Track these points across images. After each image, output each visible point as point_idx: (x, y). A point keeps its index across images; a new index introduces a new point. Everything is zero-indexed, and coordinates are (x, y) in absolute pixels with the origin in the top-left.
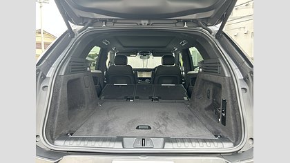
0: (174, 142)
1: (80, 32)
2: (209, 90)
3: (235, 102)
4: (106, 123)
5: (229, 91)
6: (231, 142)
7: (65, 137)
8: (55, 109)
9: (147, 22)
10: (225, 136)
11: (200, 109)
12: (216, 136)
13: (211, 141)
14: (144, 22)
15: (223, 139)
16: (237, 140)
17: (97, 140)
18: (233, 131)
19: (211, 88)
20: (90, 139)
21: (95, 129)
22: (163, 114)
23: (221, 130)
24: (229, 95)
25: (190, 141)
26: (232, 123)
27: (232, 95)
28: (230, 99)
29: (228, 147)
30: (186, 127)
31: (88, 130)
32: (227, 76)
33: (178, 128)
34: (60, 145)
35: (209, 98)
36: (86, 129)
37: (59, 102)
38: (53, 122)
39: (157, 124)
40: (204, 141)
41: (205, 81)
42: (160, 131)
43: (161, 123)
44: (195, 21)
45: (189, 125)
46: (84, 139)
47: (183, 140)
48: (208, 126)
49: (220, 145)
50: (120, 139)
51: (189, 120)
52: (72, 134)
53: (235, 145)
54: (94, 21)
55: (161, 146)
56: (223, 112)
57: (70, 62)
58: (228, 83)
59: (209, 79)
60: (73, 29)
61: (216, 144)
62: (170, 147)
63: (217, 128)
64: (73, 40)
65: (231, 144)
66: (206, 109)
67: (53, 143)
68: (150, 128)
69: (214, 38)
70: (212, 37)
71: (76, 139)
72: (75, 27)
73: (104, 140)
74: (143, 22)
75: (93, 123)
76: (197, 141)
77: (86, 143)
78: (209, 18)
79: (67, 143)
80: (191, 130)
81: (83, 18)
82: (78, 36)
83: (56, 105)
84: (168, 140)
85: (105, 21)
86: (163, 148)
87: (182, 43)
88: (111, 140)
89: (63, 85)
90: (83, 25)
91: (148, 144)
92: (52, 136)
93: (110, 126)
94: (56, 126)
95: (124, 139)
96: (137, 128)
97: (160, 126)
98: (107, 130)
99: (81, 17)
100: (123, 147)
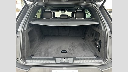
5: (103, 37)
8: (24, 46)
13: (93, 59)
16: (104, 59)
21: (43, 53)
22: (72, 44)
25: (84, 59)
27: (104, 39)
30: (82, 51)
32: (103, 30)
35: (93, 36)
37: (25, 43)
38: (24, 52)
40: (91, 59)
43: (71, 49)
46: (38, 59)
47: (81, 59)
71: (35, 59)
76: (87, 59)
88: (50, 59)
93: (49, 51)
95: (56, 58)
96: (61, 52)
98: (48, 54)
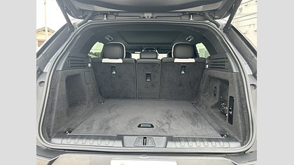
0: (177, 141)
1: (79, 25)
2: (215, 87)
3: (243, 99)
4: (107, 121)
6: (237, 141)
7: (62, 135)
9: (150, 15)
10: (232, 135)
11: (207, 107)
12: (222, 136)
14: (148, 15)
15: (229, 138)
17: (97, 138)
18: (241, 130)
19: (218, 85)
20: (89, 137)
23: (227, 129)
24: (237, 92)
26: (240, 121)
28: (237, 96)
29: (235, 147)
31: (87, 128)
33: (181, 126)
34: (57, 143)
36: (85, 127)
39: (161, 122)
41: (212, 78)
42: (163, 129)
44: (201, 14)
45: (194, 124)
48: (214, 124)
49: (226, 144)
50: (120, 138)
51: (194, 118)
52: (70, 132)
53: (242, 145)
54: (95, 14)
55: (163, 145)
56: (230, 110)
57: (69, 57)
58: (235, 79)
59: (216, 75)
60: (72, 22)
61: (222, 143)
62: (173, 146)
63: (224, 127)
64: (73, 33)
65: (239, 144)
66: (212, 107)
67: (50, 141)
68: (152, 126)
69: (222, 31)
70: (220, 31)
72: (75, 21)
73: (104, 138)
74: (146, 15)
75: (94, 120)
77: (84, 141)
78: (216, 10)
79: (65, 141)
80: (195, 128)
81: (83, 11)
82: (78, 30)
83: (53, 101)
84: (170, 139)
85: (106, 14)
86: (166, 147)
87: (189, 39)
89: (61, 80)
90: (83, 18)
91: (149, 143)
92: (49, 133)
94: (53, 124)
97: (163, 125)
99: (81, 10)
100: (123, 146)
